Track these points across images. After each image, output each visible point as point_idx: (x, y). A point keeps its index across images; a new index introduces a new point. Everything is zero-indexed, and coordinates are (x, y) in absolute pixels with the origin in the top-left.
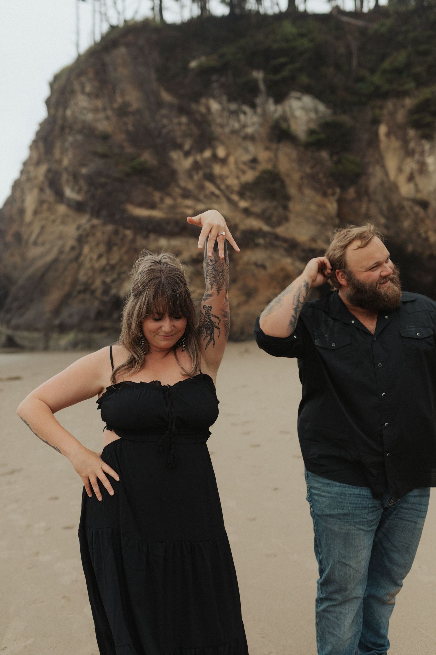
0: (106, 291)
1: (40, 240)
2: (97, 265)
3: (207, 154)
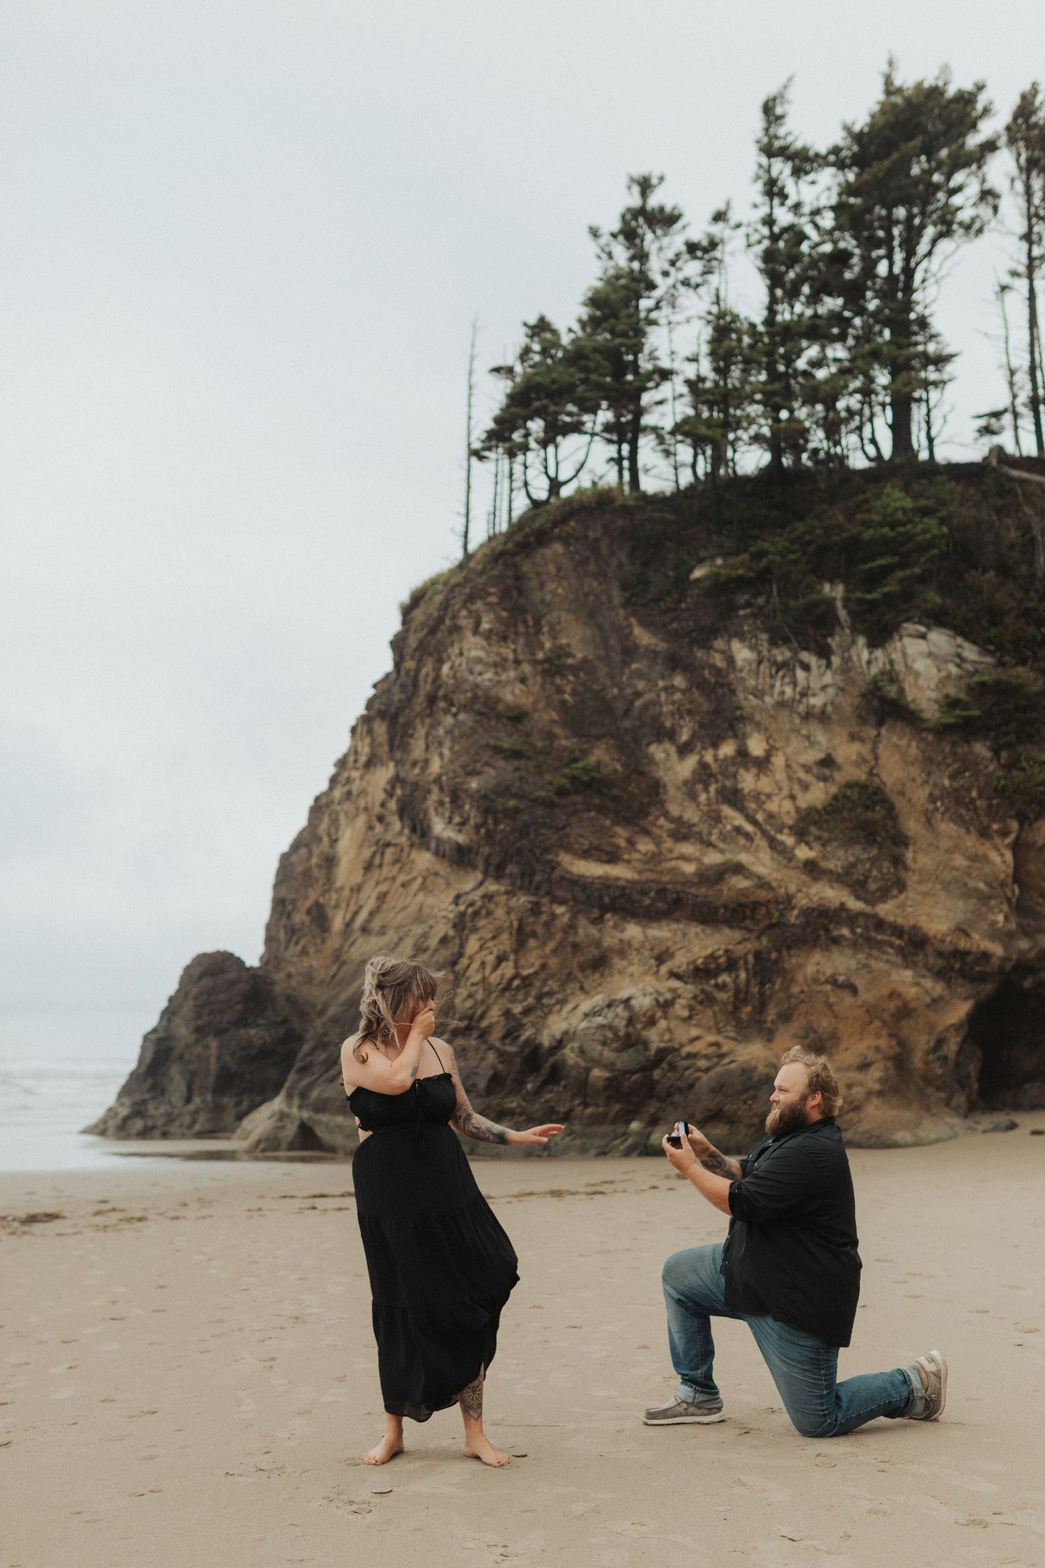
0: (511, 1034)
1: (376, 924)
2: (494, 978)
3: (727, 749)
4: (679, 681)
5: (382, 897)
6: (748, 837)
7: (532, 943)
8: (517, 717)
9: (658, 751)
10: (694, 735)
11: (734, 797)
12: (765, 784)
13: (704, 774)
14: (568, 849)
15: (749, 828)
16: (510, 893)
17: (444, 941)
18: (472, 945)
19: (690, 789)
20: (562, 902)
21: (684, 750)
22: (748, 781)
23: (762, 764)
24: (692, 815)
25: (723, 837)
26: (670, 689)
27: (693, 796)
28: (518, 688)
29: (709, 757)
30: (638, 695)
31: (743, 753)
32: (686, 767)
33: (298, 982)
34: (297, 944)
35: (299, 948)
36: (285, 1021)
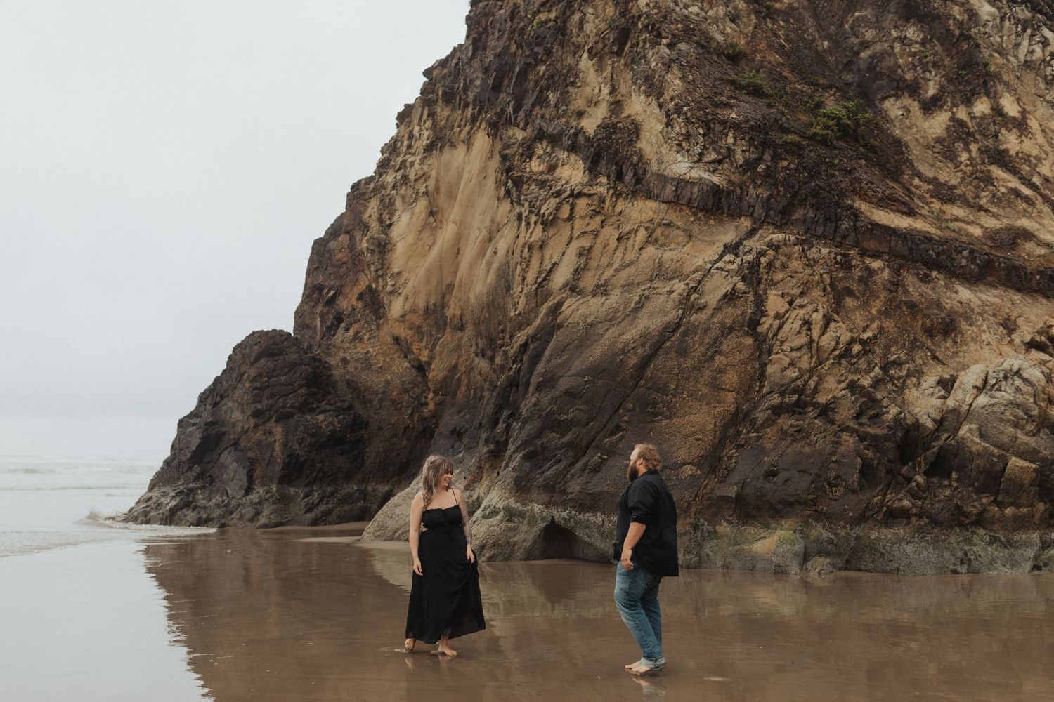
1: (588, 282)
3: (982, 107)
4: (912, 32)
5: (585, 253)
6: (1027, 199)
7: (849, 302)
8: (734, 57)
9: (893, 108)
10: (942, 89)
11: (1001, 158)
12: (1029, 147)
13: (959, 131)
14: (864, 196)
15: (1026, 191)
16: (805, 243)
17: (730, 297)
18: (775, 303)
19: (946, 148)
20: (876, 256)
21: (930, 106)
22: (1011, 142)
23: (1020, 125)
24: (948, 175)
25: (996, 199)
26: (902, 40)
27: (950, 156)
28: (729, 28)
29: (962, 114)
30: (865, 45)
31: (998, 111)
32: (938, 124)
33: (356, 368)
34: (347, 330)
35: (351, 333)
36: (351, 407)
